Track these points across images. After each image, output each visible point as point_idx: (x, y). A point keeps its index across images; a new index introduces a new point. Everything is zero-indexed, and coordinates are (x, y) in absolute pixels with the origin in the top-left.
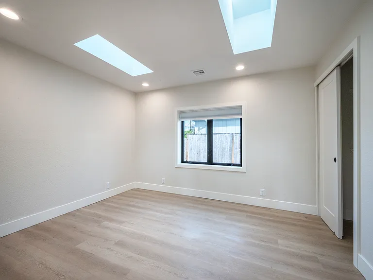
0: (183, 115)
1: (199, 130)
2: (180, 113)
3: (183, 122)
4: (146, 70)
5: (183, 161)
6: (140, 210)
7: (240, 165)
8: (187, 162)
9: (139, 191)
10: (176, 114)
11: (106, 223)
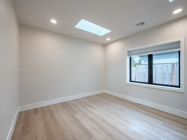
0: (130, 53)
1: (144, 62)
2: (129, 52)
3: (130, 58)
4: (107, 31)
5: (131, 81)
6: (104, 105)
7: (179, 87)
8: (133, 82)
9: (106, 95)
10: (126, 53)
11: (88, 107)
